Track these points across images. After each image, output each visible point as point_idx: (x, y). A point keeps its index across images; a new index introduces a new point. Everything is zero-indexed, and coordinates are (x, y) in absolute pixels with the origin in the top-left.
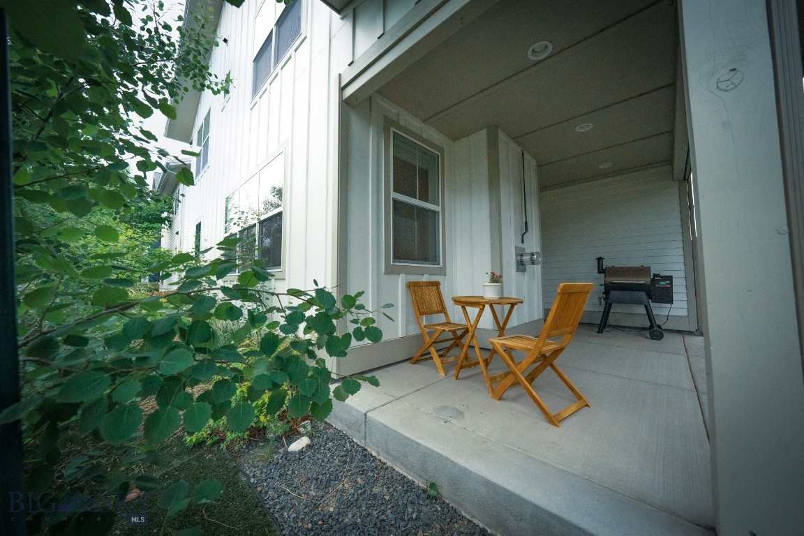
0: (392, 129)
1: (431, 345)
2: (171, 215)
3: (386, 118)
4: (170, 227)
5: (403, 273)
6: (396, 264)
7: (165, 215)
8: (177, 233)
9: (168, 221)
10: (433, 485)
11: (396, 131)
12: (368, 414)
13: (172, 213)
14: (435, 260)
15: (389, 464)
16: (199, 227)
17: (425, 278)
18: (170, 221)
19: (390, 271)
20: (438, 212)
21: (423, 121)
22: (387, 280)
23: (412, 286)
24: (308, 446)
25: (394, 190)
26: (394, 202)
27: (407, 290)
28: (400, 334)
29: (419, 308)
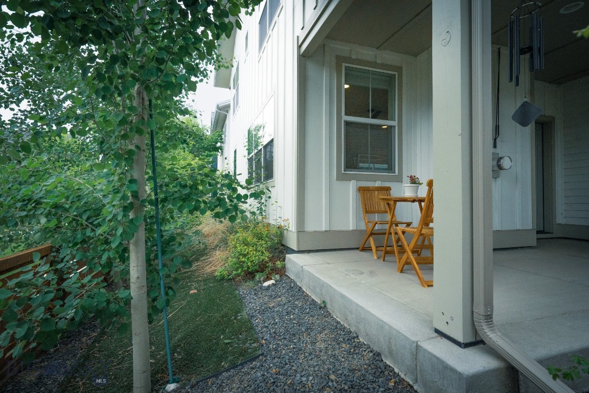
0: (344, 65)
1: (369, 237)
2: (222, 145)
3: (338, 57)
4: (222, 154)
5: (354, 179)
6: (346, 172)
7: (219, 144)
8: (226, 159)
9: (221, 149)
10: (324, 302)
11: (347, 65)
12: (304, 267)
13: (223, 142)
14: (391, 169)
15: (310, 294)
16: (235, 151)
17: (378, 184)
18: (221, 148)
19: (341, 177)
20: (394, 127)
21: (377, 48)
22: (339, 186)
23: (362, 190)
24: (273, 284)
25: (346, 114)
26: (347, 123)
27: (358, 194)
28: (351, 227)
29: (366, 208)
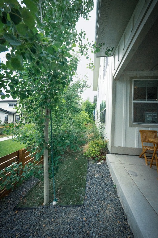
0: (133, 80)
1: (144, 153)
5: (137, 127)
6: (134, 124)
10: (115, 185)
11: (135, 80)
12: (110, 163)
15: (112, 176)
17: (150, 129)
19: (131, 126)
21: (151, 70)
22: (130, 129)
24: (100, 165)
25: (134, 100)
26: (134, 103)
27: (139, 133)
28: (136, 146)
29: (143, 139)
